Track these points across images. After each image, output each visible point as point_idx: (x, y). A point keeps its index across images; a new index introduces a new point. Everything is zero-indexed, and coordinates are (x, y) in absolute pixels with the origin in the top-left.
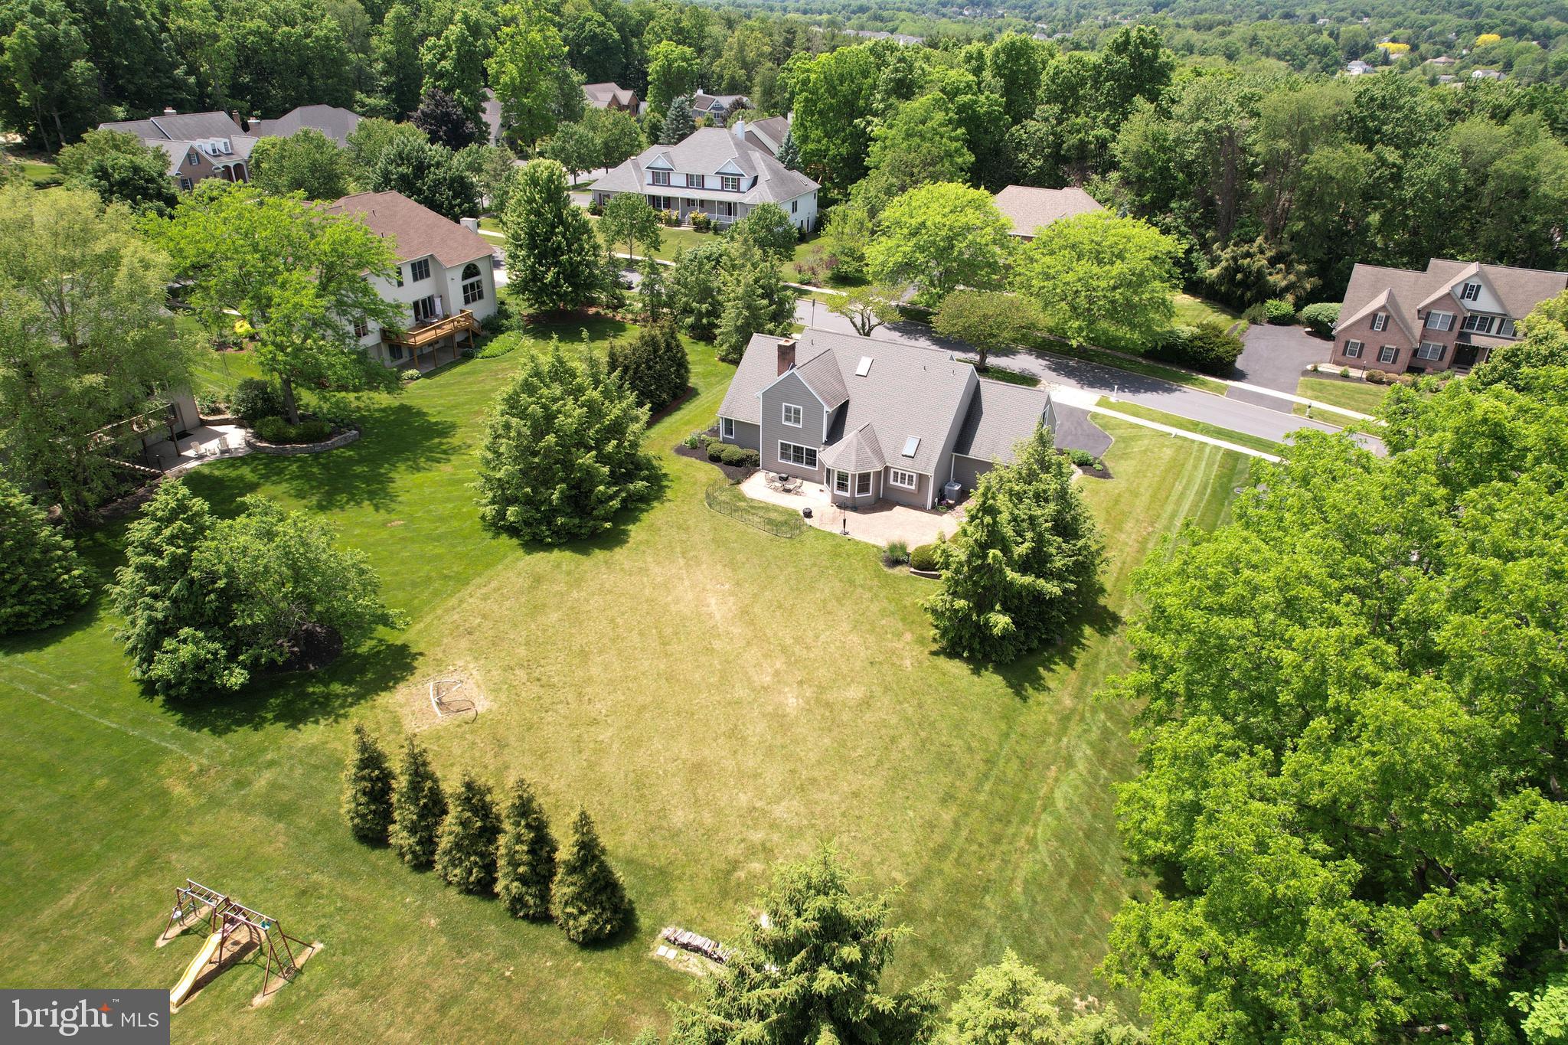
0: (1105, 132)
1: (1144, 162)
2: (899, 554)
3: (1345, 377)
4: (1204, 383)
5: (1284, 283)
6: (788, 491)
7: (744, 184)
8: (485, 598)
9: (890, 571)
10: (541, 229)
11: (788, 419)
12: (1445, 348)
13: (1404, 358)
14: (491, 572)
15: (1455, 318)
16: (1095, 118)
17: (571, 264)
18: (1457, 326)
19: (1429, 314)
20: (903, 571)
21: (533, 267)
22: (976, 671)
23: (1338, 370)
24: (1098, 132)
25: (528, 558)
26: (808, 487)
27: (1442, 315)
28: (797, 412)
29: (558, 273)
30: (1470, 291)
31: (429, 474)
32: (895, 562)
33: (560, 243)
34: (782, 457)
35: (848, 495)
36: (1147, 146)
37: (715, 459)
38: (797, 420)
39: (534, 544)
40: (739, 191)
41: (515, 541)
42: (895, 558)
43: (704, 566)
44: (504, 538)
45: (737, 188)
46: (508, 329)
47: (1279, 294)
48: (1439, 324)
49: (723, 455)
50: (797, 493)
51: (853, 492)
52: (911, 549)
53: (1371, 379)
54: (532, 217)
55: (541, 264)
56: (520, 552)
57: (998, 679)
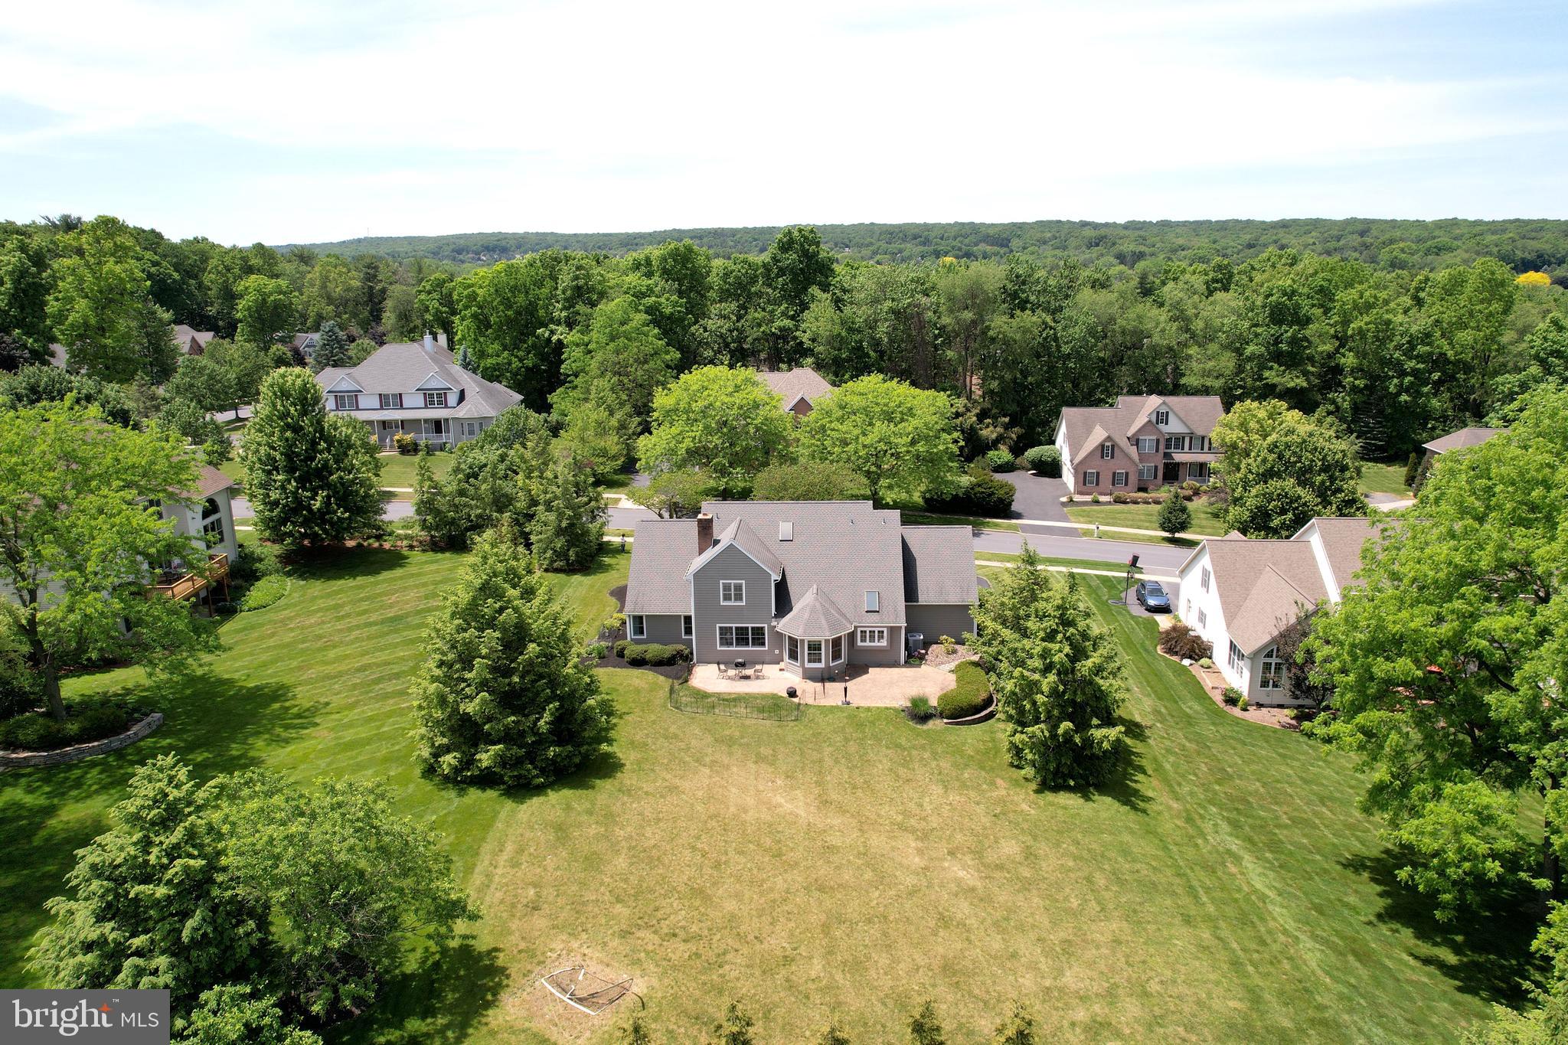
0: (788, 323)
1: (837, 345)
2: (922, 710)
3: (1097, 502)
4: (996, 525)
5: (994, 436)
6: (747, 677)
7: (452, 399)
8: (515, 864)
9: (924, 727)
10: (301, 447)
11: (727, 598)
12: (1156, 467)
13: (1133, 479)
14: (493, 835)
15: (1158, 441)
16: (773, 311)
17: (342, 484)
18: (1162, 447)
19: (1138, 441)
20: (936, 725)
21: (295, 493)
22: (1087, 797)
23: (1088, 498)
24: (778, 323)
25: (525, 806)
26: (769, 670)
27: (1149, 439)
28: (738, 588)
29: (328, 497)
30: (1162, 417)
31: (306, 744)
32: (924, 718)
33: (327, 461)
34: (722, 644)
35: (822, 665)
36: (837, 329)
37: (638, 663)
38: (739, 597)
39: (521, 789)
40: (446, 407)
41: (491, 794)
42: (919, 713)
43: (735, 769)
44: (474, 794)
45: (443, 403)
46: (264, 575)
47: (995, 444)
48: (1148, 447)
49: (648, 656)
50: (758, 678)
51: (827, 662)
52: (934, 702)
53: (1118, 501)
54: (288, 434)
55: (304, 489)
56: (509, 805)
57: (1108, 800)
